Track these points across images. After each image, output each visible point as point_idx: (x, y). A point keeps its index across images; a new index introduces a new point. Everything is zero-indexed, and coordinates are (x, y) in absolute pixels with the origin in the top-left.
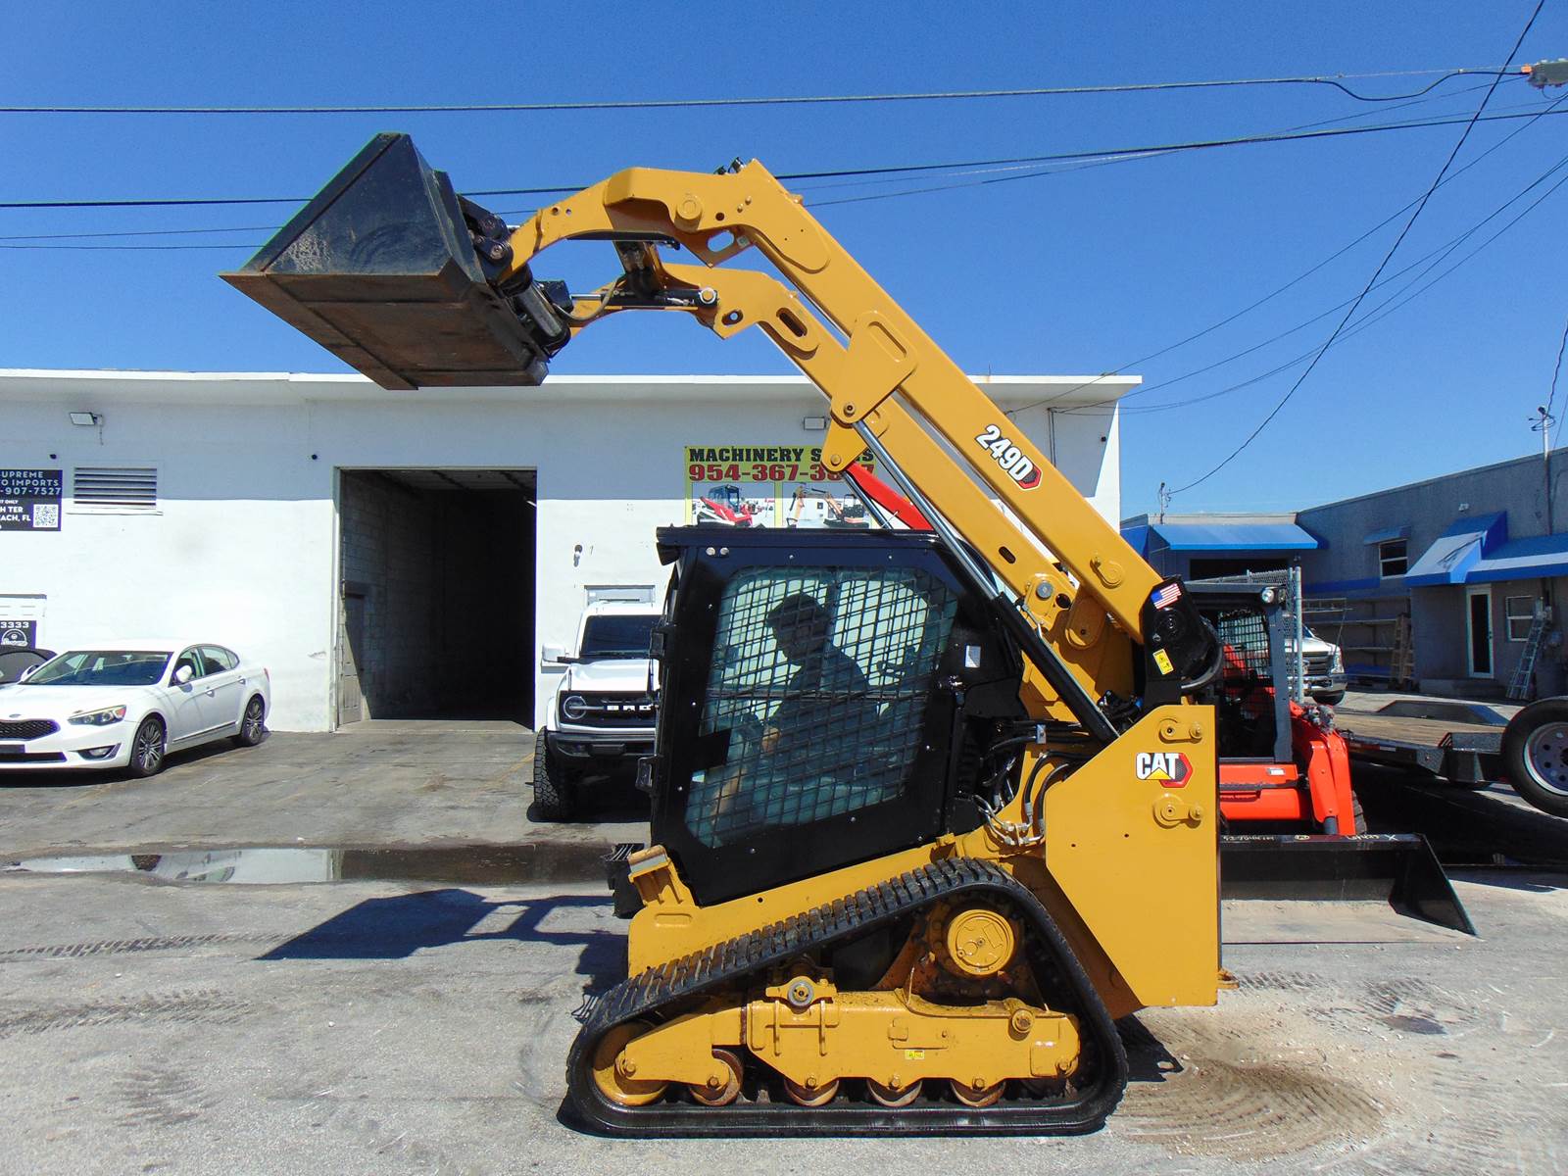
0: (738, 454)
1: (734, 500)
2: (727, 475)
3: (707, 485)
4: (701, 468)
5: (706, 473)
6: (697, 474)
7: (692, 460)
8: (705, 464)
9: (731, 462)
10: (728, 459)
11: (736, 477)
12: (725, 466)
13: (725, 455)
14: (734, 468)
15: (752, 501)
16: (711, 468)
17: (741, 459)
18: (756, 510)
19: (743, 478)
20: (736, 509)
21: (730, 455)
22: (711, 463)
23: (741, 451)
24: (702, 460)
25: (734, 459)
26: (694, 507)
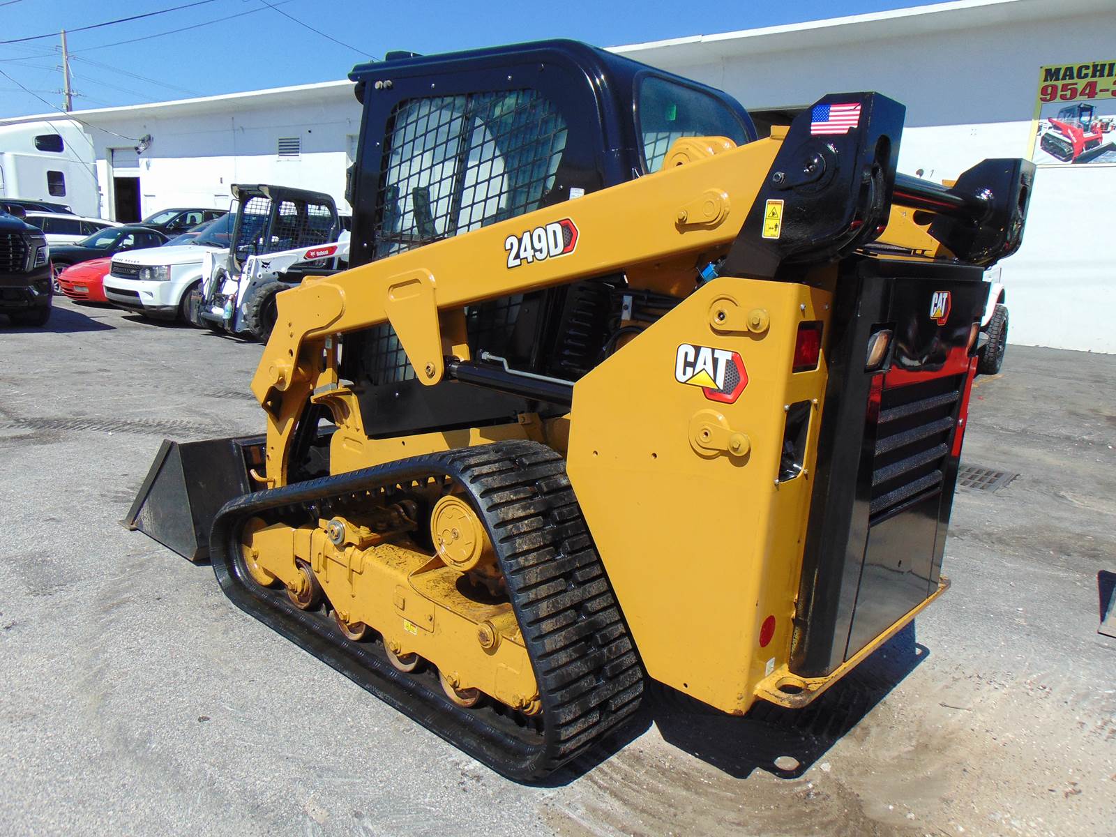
0: (1098, 70)
1: (1085, 119)
2: (1082, 94)
3: (1059, 104)
4: (1054, 88)
5: (1059, 93)
6: (1048, 94)
7: (1046, 80)
8: (1060, 84)
9: (1089, 79)
10: (1086, 75)
11: (1092, 94)
12: (1081, 84)
13: (1084, 72)
14: (1092, 86)
15: (1106, 118)
16: (1065, 88)
17: (1102, 75)
18: (1109, 128)
19: (1100, 95)
20: (1086, 129)
21: (1090, 71)
22: (1067, 81)
23: (1103, 66)
24: (1057, 79)
25: (1094, 76)
26: (1040, 129)
